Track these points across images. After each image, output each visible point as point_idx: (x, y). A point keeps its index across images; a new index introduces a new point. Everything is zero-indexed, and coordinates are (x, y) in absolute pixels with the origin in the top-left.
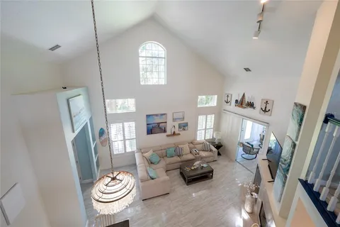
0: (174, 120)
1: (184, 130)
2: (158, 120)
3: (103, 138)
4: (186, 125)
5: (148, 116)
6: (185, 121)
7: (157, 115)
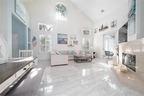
0: (71, 38)
1: (76, 44)
2: (63, 37)
3: (34, 42)
4: (77, 42)
5: (59, 34)
6: (76, 40)
7: (63, 34)
